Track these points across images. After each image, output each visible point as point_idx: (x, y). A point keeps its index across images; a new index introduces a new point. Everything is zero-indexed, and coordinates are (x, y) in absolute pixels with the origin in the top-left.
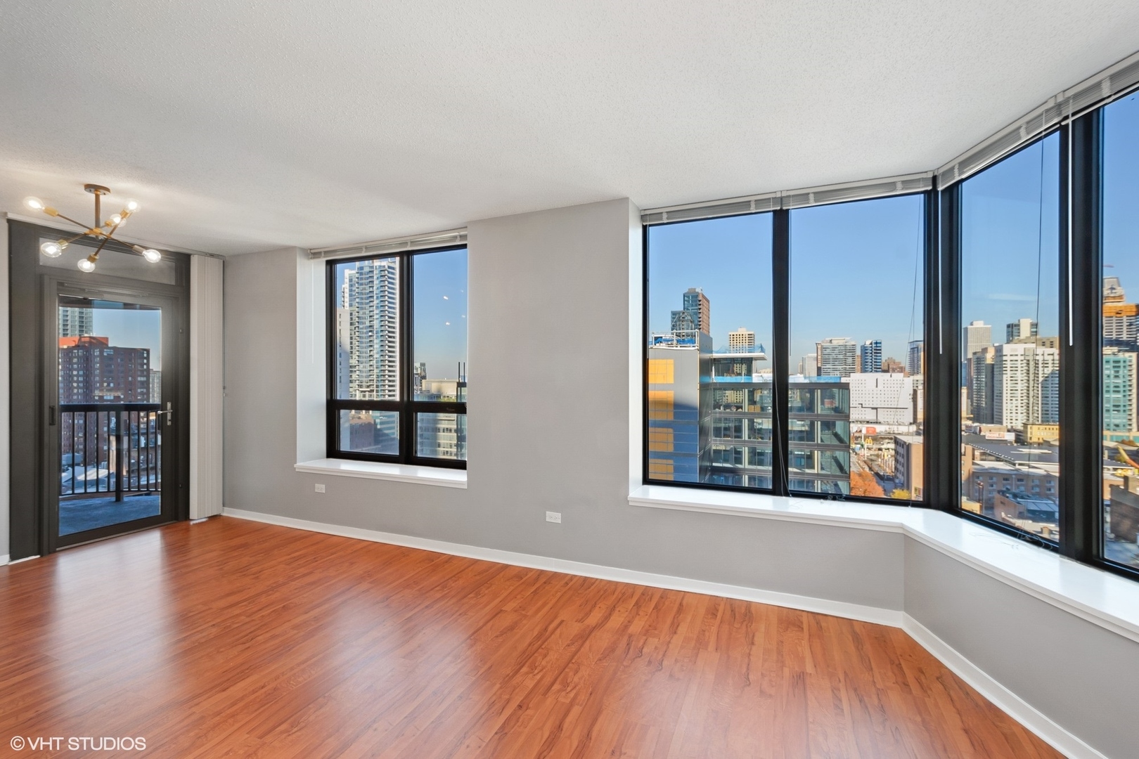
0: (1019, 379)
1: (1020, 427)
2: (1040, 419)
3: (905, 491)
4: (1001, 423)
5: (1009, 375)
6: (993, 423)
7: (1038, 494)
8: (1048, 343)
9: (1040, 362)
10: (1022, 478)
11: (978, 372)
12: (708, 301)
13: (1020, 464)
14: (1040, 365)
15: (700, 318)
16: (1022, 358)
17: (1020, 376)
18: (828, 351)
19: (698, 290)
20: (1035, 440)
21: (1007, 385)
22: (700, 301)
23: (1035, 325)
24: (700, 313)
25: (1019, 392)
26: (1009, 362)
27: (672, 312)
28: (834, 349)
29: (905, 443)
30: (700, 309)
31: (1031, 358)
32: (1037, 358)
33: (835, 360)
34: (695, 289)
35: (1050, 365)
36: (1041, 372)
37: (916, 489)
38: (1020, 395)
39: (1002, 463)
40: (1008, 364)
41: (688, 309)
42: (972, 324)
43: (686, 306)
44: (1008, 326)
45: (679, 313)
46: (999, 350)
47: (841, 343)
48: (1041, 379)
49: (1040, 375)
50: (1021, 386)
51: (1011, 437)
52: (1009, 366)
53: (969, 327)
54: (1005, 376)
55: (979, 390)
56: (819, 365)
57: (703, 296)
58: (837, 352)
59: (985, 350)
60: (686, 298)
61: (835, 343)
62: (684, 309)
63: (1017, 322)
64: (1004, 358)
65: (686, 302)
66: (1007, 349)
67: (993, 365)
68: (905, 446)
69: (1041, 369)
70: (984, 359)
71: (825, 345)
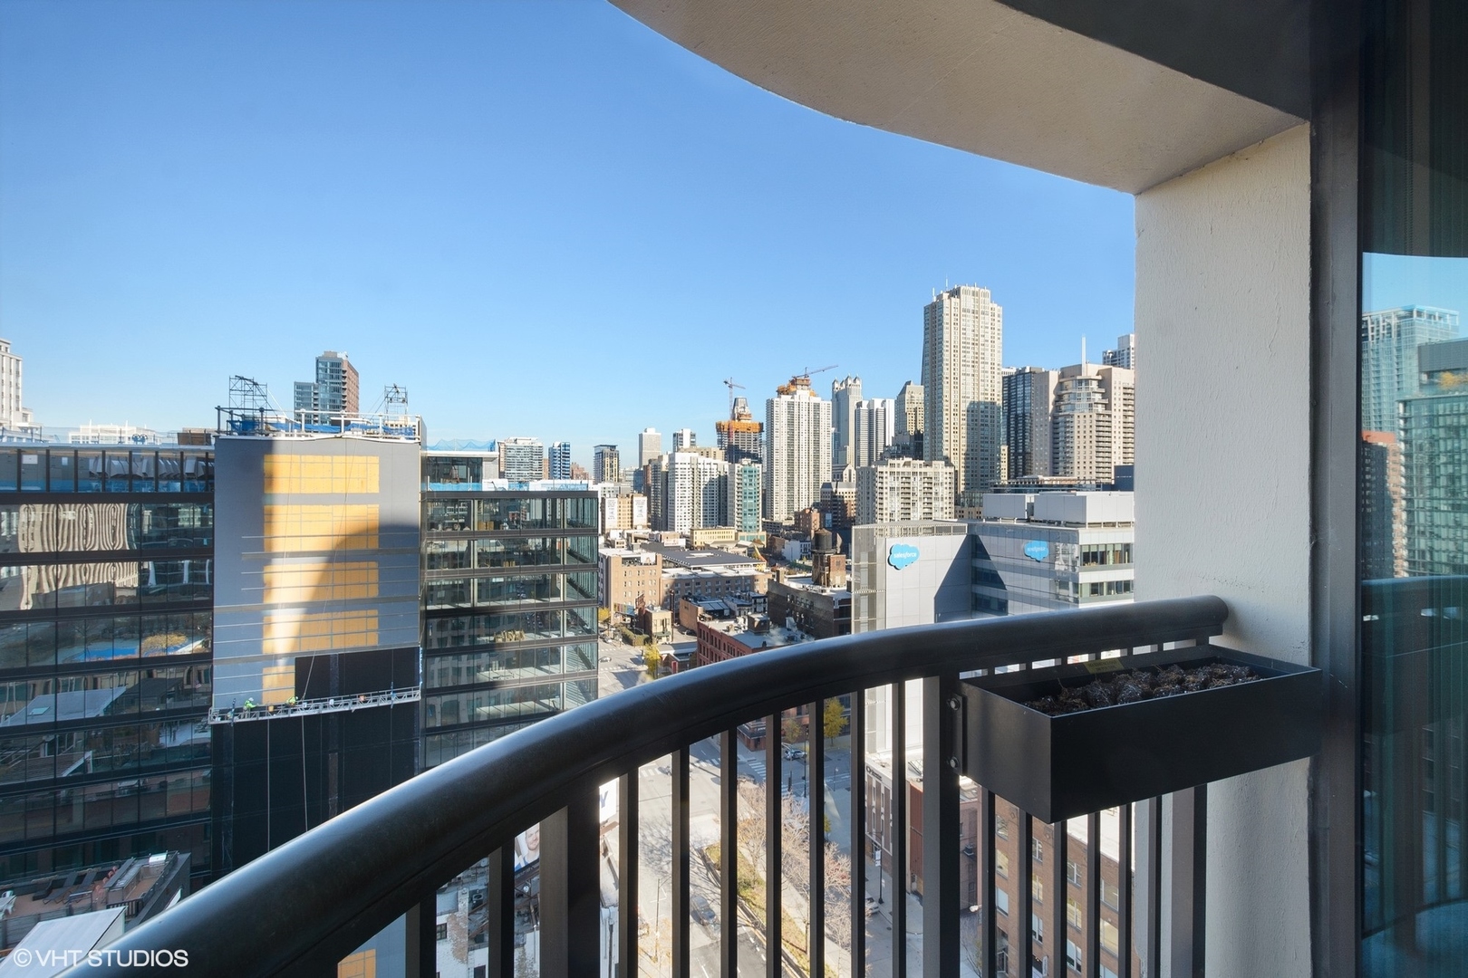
0: (687, 486)
1: (687, 533)
2: (702, 524)
3: (605, 609)
4: (674, 530)
5: (680, 483)
6: (667, 530)
7: (710, 594)
8: (705, 453)
9: (702, 471)
10: (699, 581)
11: (655, 480)
12: (357, 374)
13: (694, 569)
14: (702, 474)
15: (344, 397)
16: (689, 466)
17: (688, 484)
18: (513, 452)
19: (341, 355)
20: (698, 544)
21: (678, 492)
22: (344, 372)
23: (693, 436)
24: (345, 389)
25: (687, 499)
26: (679, 470)
27: (295, 383)
28: (519, 450)
29: (605, 556)
30: (344, 384)
31: (695, 467)
32: (699, 466)
33: (520, 463)
34: (336, 353)
35: (708, 474)
36: (702, 480)
37: (615, 606)
38: (687, 502)
39: (682, 569)
40: (679, 472)
41: (324, 382)
42: (646, 431)
43: (321, 376)
44: (674, 435)
45: (308, 386)
46: (672, 458)
47: (527, 443)
48: (702, 487)
49: (702, 483)
50: (688, 493)
51: (682, 543)
52: (679, 474)
53: (644, 433)
54: (676, 484)
55: (656, 497)
56: (502, 470)
57: (349, 365)
58: (522, 453)
59: (660, 458)
60: (320, 365)
61: (520, 443)
62: (317, 381)
63: (681, 432)
64: (677, 466)
65: (320, 371)
66: (679, 457)
67: (667, 472)
68: (604, 560)
69: (702, 477)
70: (661, 466)
71: (510, 445)
